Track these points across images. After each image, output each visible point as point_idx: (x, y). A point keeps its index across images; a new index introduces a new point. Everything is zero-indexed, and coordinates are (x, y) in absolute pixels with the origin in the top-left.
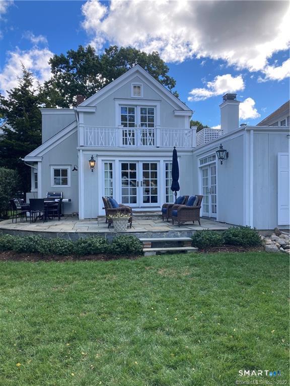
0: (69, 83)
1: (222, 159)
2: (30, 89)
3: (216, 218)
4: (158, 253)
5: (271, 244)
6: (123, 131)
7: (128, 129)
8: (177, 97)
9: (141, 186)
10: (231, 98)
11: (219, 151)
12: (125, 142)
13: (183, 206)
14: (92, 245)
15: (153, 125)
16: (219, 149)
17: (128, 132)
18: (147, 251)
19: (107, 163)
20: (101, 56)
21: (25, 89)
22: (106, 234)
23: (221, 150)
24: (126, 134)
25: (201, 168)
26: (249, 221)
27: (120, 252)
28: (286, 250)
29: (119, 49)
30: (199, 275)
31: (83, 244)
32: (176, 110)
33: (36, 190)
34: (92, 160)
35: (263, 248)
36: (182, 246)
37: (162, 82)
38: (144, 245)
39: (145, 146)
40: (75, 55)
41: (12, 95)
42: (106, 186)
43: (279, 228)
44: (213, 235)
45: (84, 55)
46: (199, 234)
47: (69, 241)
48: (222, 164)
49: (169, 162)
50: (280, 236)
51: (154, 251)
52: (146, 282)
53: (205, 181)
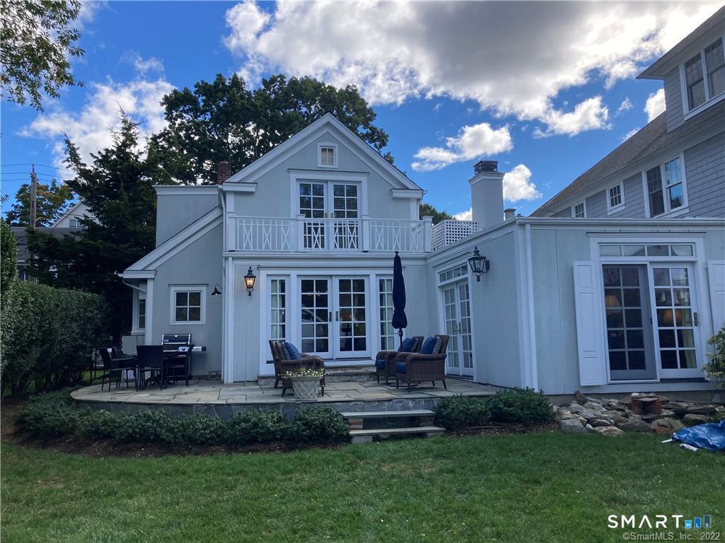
0: (197, 138)
1: (479, 272)
2: (133, 150)
3: (472, 377)
4: (376, 438)
5: (570, 418)
6: (305, 224)
7: (312, 220)
8: (391, 162)
9: (337, 320)
10: (488, 168)
11: (473, 259)
12: (308, 242)
13: (414, 354)
14: (260, 425)
15: (355, 215)
16: (472, 255)
17: (312, 226)
18: (358, 435)
19: (276, 281)
20: (254, 91)
21: (124, 151)
22: (281, 407)
23: (477, 257)
24: (310, 229)
25: (442, 287)
26: (531, 379)
27: (310, 438)
28: (597, 429)
29: (287, 80)
30: (452, 471)
31: (243, 425)
32: (395, 189)
33: (141, 331)
34: (250, 275)
35: (557, 426)
36: (418, 426)
37: (363, 137)
38: (350, 424)
39: (343, 249)
40: (209, 90)
41: (100, 161)
42: (273, 322)
43: (582, 392)
44: (471, 405)
45: (226, 90)
46: (445, 403)
47: (216, 420)
48: (479, 280)
49: (385, 278)
50: (586, 405)
51: (370, 435)
52: (364, 484)
53: (450, 310)
